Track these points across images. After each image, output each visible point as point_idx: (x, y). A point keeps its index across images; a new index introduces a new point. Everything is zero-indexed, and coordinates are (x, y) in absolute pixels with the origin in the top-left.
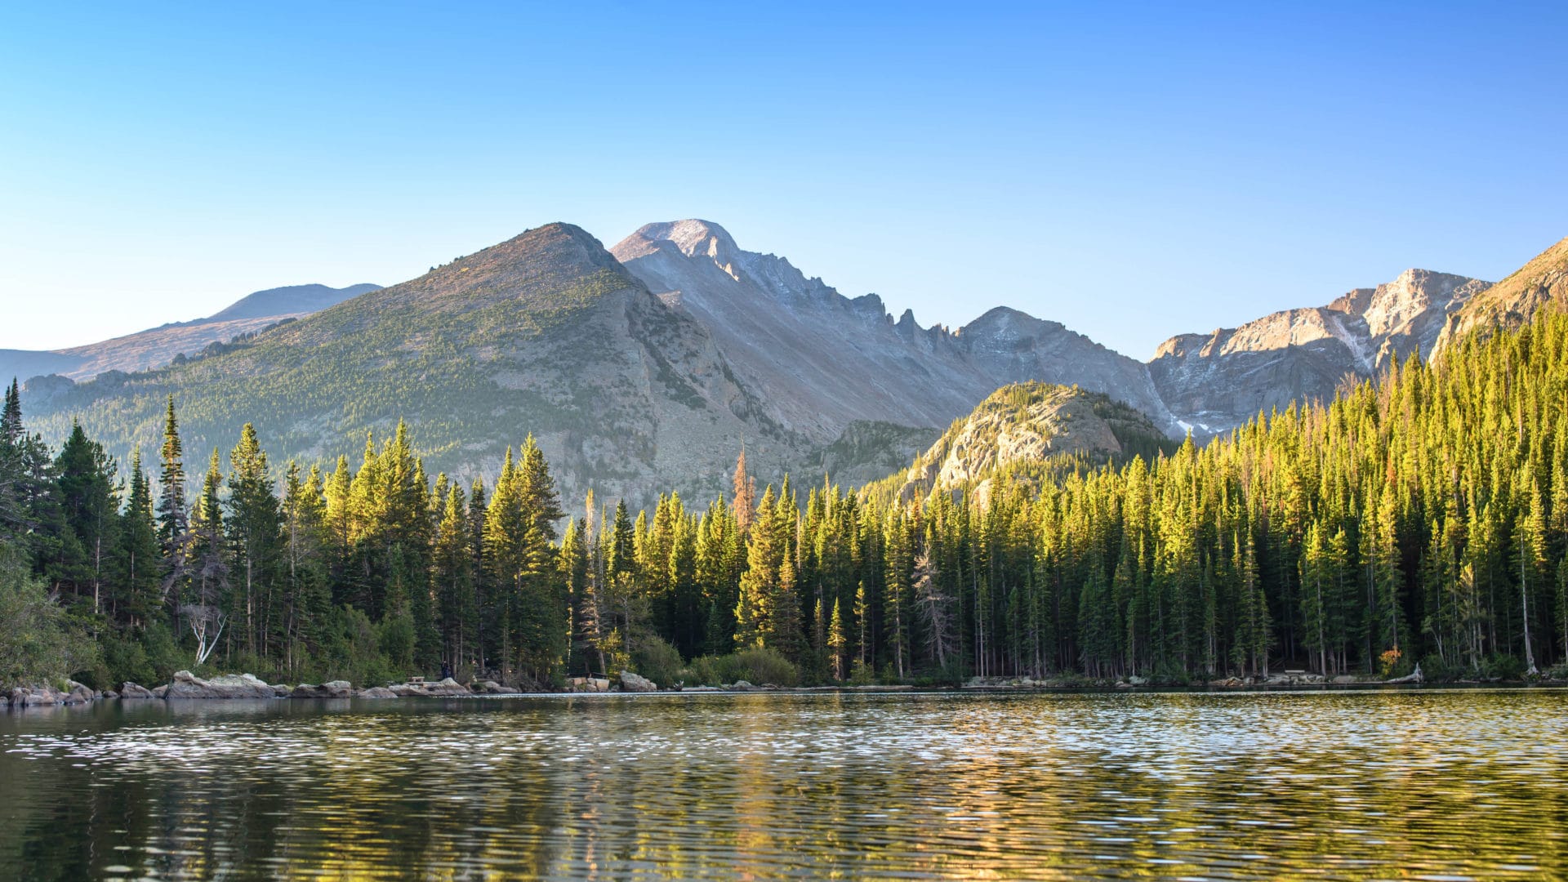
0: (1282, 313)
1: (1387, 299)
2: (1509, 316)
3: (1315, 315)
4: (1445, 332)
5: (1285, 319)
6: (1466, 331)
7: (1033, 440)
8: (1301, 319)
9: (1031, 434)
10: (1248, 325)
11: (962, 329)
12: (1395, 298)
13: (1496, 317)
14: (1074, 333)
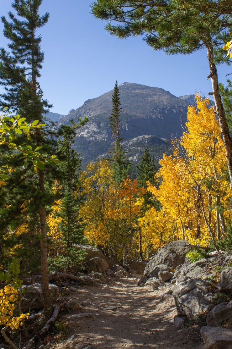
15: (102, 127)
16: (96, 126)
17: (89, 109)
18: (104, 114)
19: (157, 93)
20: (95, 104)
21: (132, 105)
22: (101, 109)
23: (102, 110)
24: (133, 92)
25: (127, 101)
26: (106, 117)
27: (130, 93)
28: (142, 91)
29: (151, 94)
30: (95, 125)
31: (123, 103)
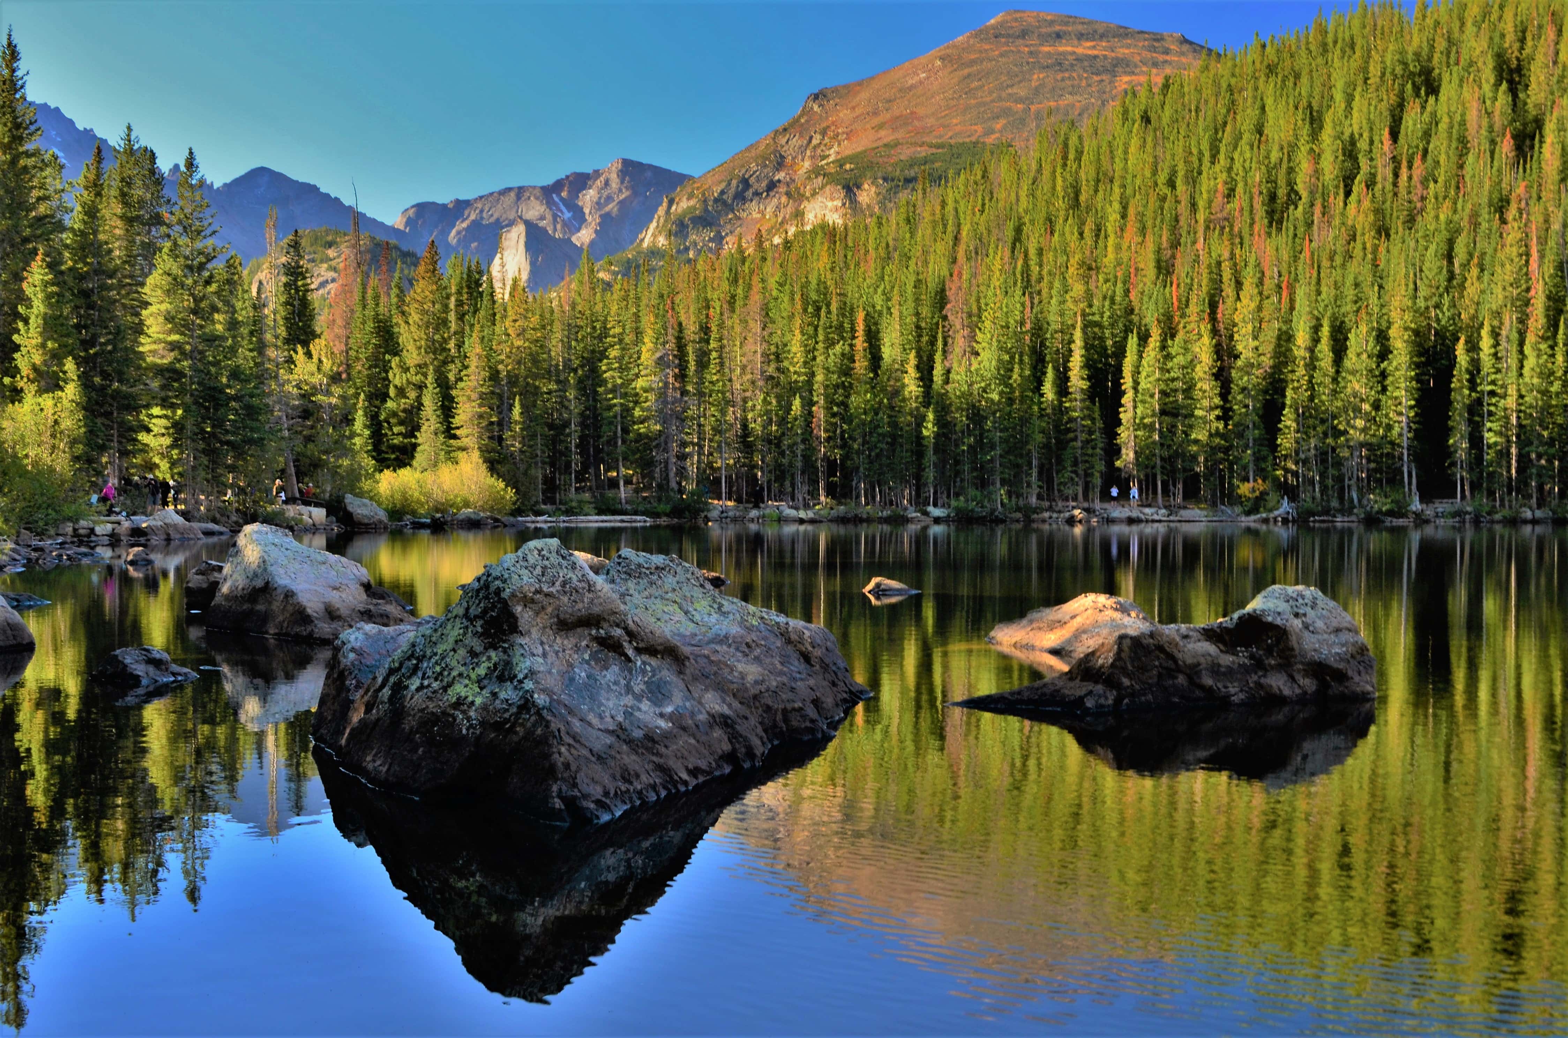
0: (510, 189)
1: (599, 183)
2: (716, 200)
3: (538, 192)
4: (661, 211)
5: (513, 194)
6: (680, 210)
7: (333, 280)
8: (527, 194)
9: (331, 274)
10: (481, 197)
11: (225, 185)
12: (607, 183)
13: (705, 201)
14: (328, 195)
15: (869, 206)
16: (839, 203)
17: (824, 133)
18: (885, 145)
19: (1168, 58)
20: (853, 108)
21: (1033, 108)
22: (880, 126)
23: (882, 133)
24: (1046, 49)
25: (1010, 91)
26: (894, 160)
27: (1031, 53)
28: (1094, 47)
29: (1137, 59)
30: (832, 199)
31: (988, 99)
